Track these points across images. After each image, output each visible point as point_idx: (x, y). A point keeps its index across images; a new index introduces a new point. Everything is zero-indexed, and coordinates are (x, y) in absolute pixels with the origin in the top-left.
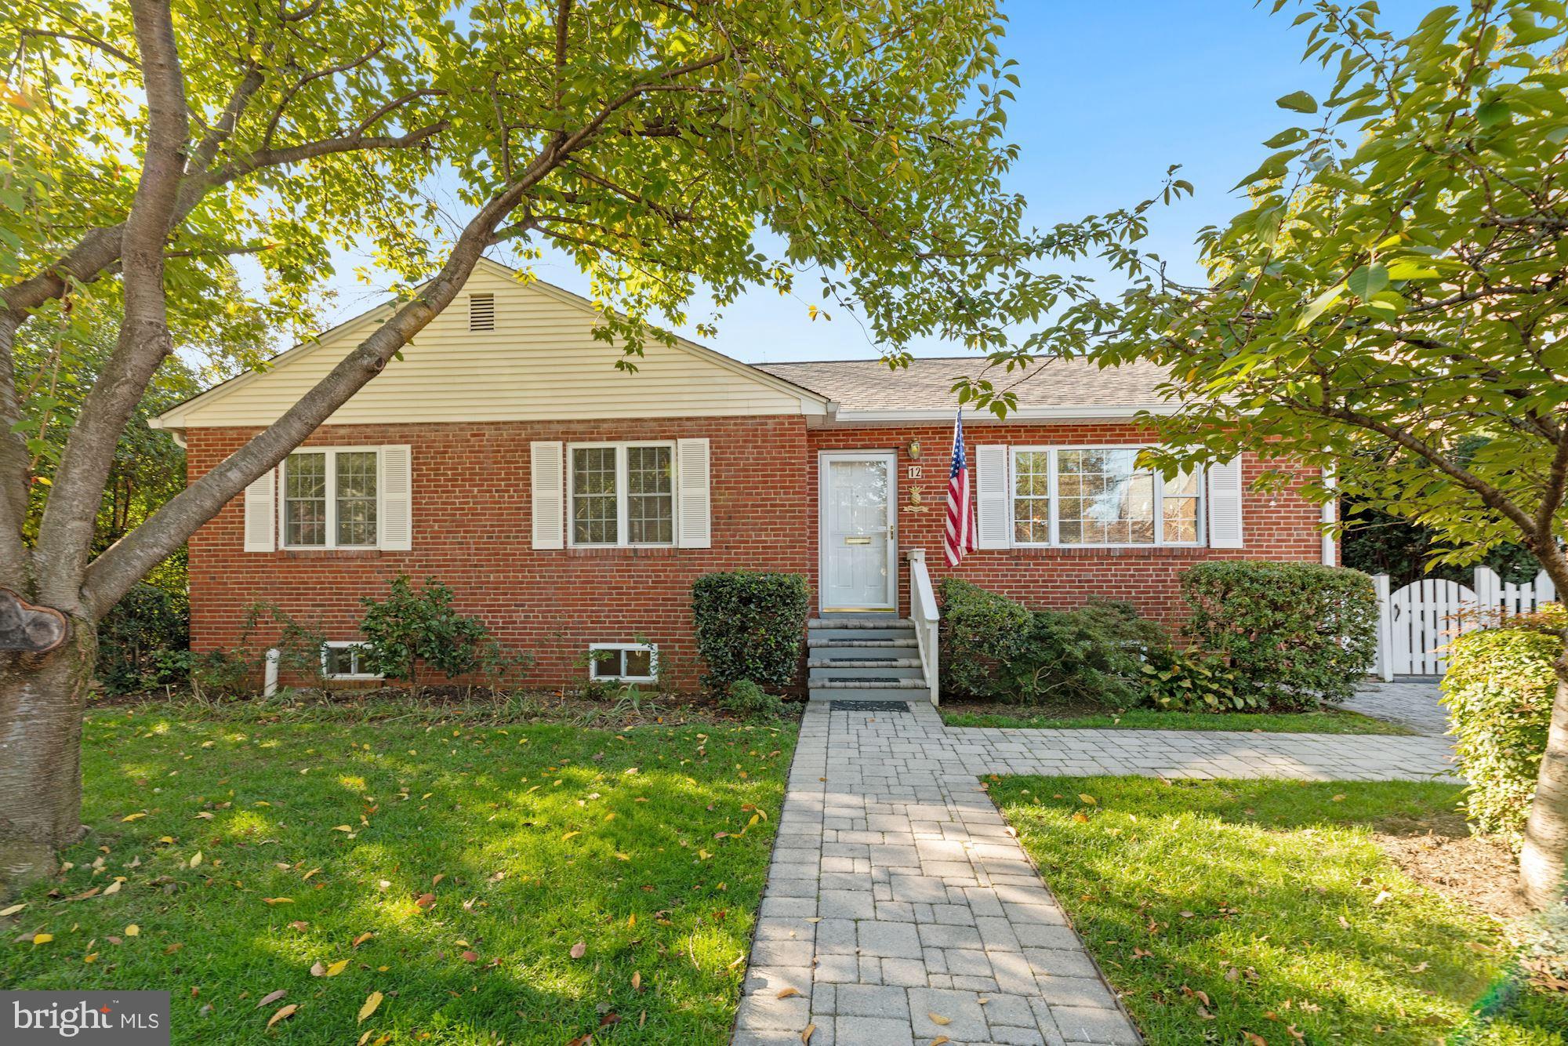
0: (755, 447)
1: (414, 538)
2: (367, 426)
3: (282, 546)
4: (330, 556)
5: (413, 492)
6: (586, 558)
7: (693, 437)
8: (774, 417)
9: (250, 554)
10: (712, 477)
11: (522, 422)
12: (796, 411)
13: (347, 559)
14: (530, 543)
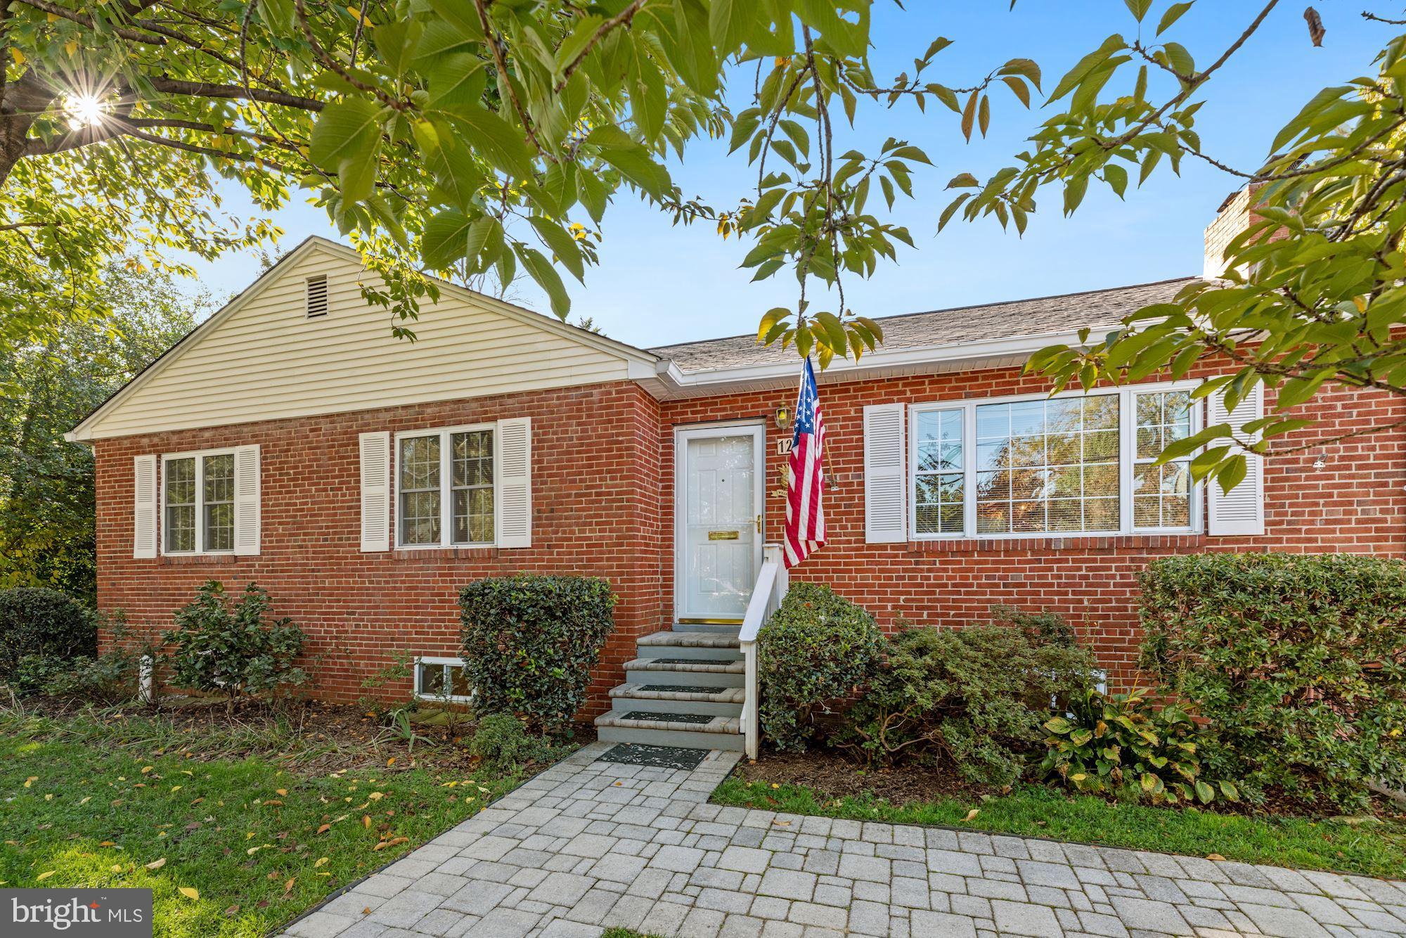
0: (579, 424)
1: (262, 542)
2: (226, 427)
3: (163, 553)
4: (197, 562)
5: (263, 494)
6: (410, 561)
7: (514, 416)
8: (599, 385)
9: (140, 561)
10: (533, 462)
11: (354, 413)
12: (621, 376)
13: (211, 565)
14: (359, 545)
